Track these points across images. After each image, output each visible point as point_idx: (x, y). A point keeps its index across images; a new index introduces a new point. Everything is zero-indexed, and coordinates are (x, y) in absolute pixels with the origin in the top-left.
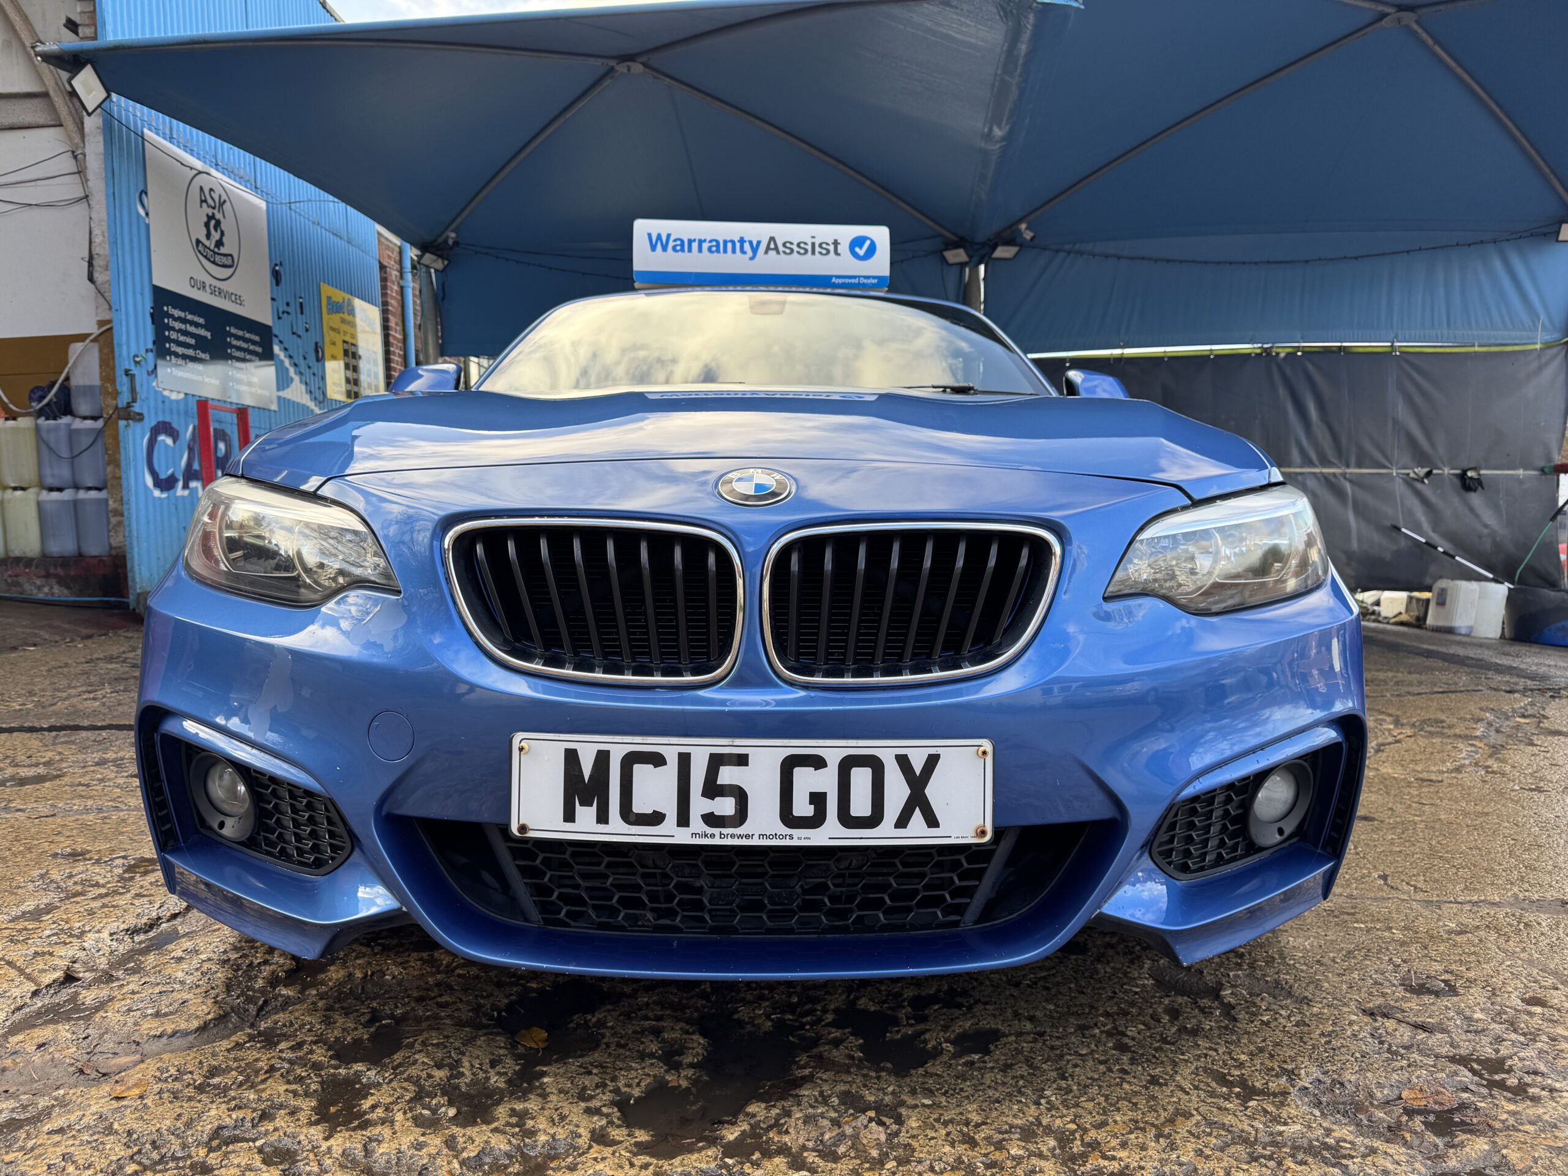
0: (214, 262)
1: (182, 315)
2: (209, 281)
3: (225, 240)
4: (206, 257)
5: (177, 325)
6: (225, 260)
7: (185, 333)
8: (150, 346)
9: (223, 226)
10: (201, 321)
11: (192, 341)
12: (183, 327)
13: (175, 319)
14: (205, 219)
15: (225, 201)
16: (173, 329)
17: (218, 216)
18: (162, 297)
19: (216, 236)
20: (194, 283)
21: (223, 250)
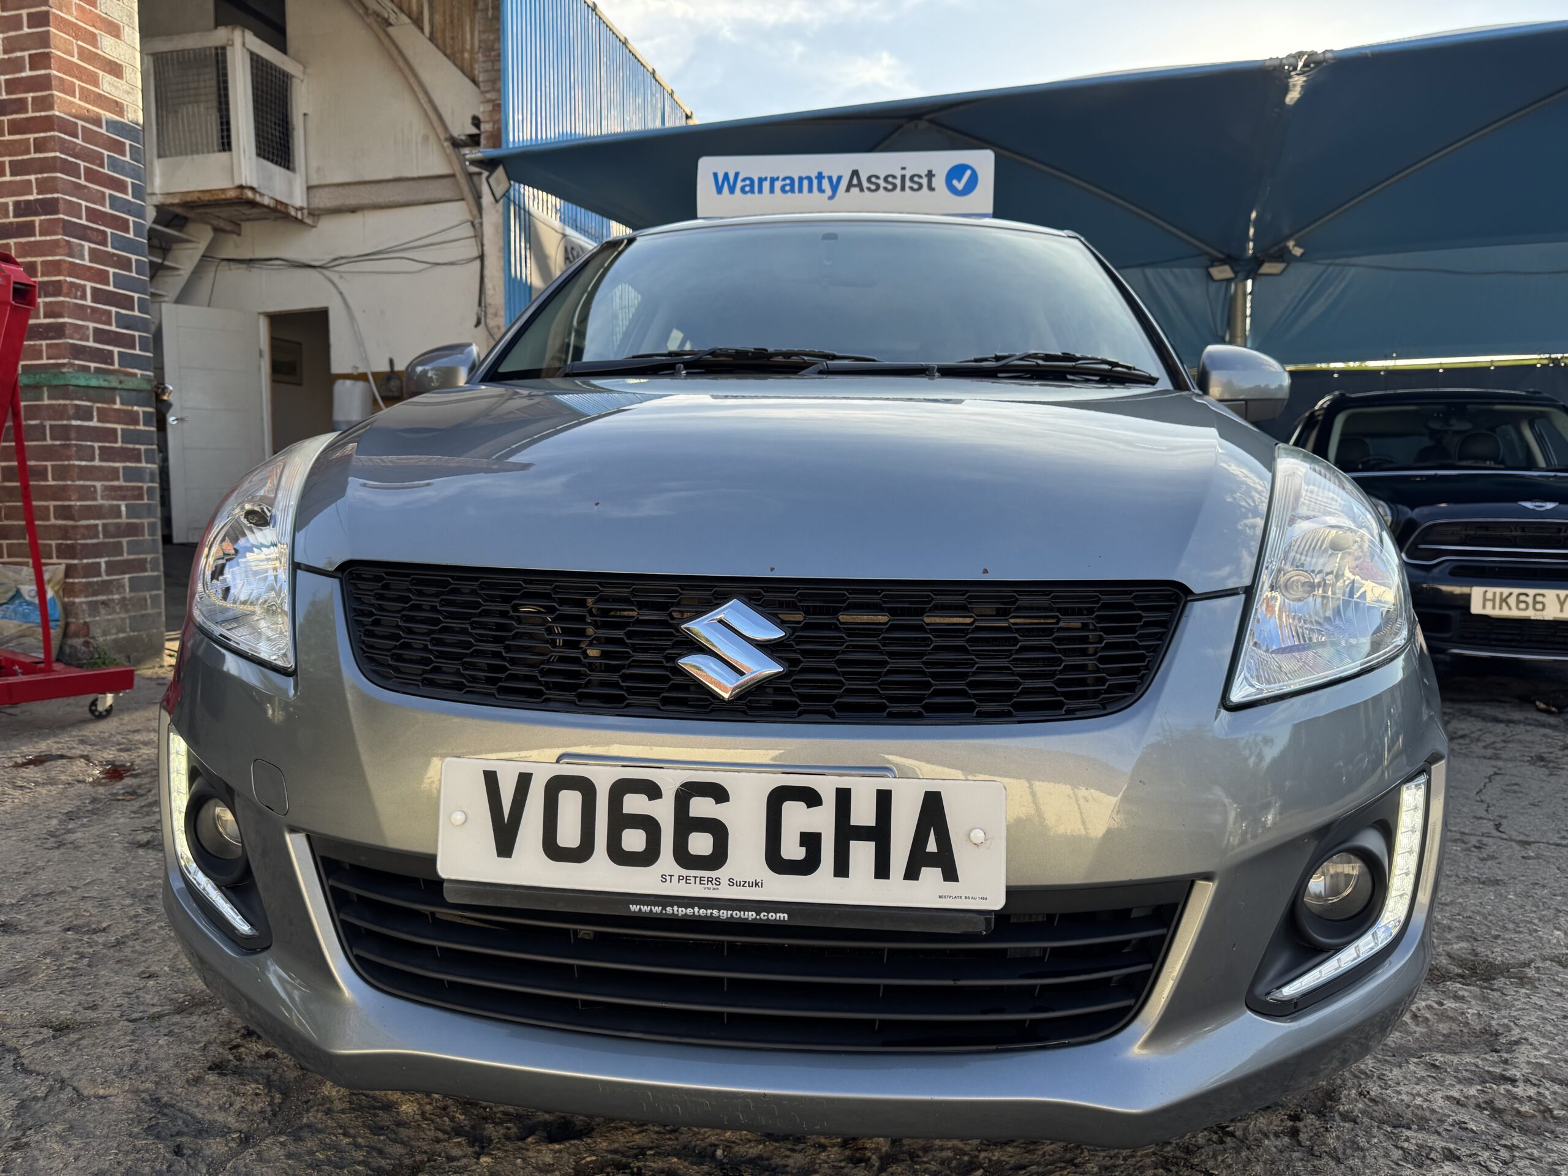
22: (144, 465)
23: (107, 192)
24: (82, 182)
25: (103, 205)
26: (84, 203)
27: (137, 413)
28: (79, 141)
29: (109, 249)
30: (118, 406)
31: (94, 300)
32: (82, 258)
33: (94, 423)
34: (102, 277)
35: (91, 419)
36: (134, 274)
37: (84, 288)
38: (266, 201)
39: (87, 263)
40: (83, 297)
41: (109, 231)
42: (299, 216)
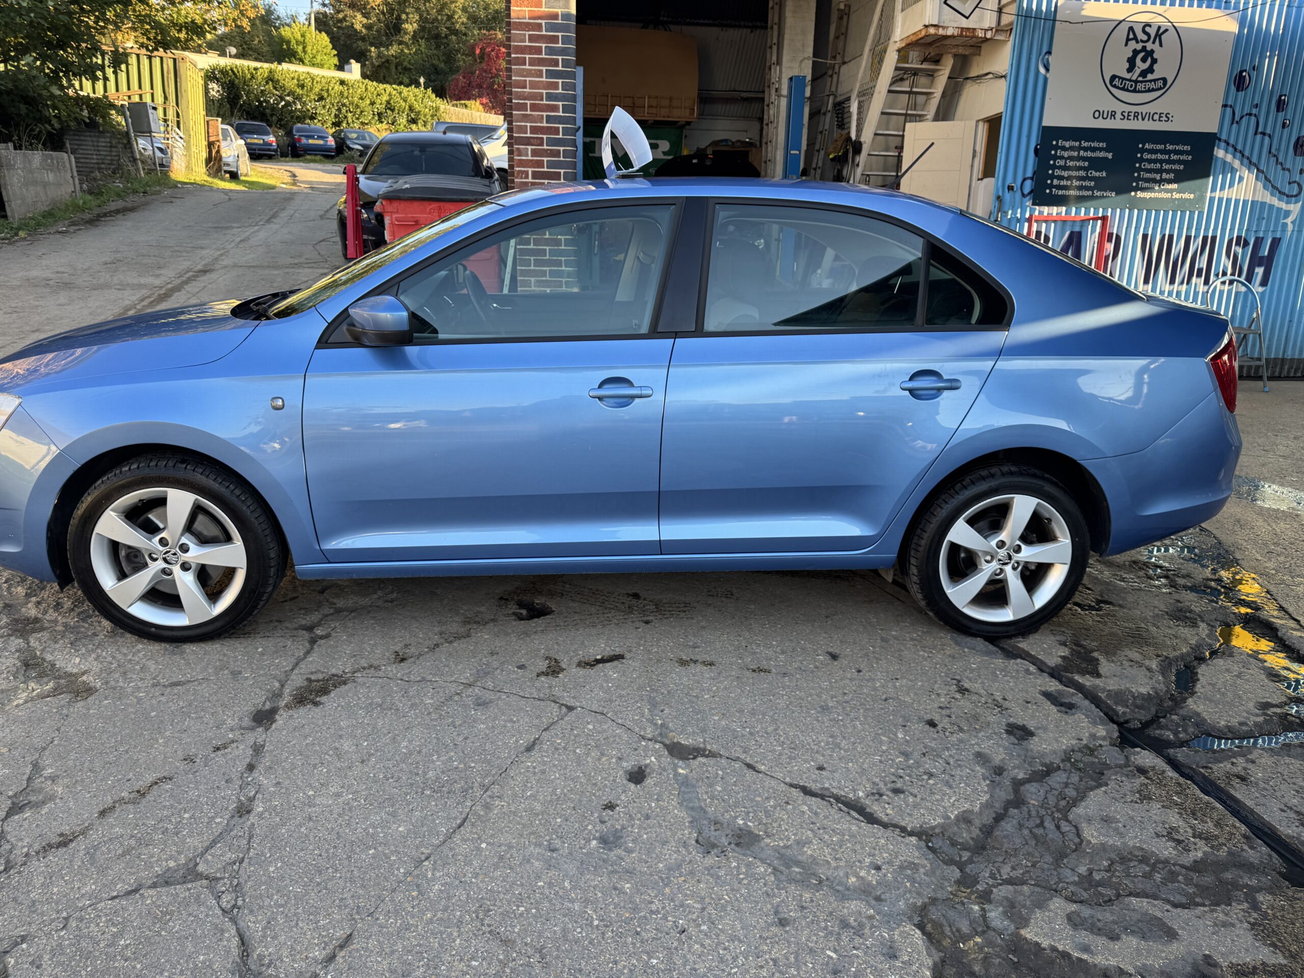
0: (1135, 91)
1: (1077, 144)
2: (1119, 108)
3: (1155, 67)
4: (1123, 89)
5: (1066, 154)
6: (1152, 85)
7: (1079, 158)
8: (1029, 174)
9: (1155, 56)
10: (1103, 145)
11: (1086, 164)
12: (1076, 154)
13: (1064, 149)
14: (1130, 54)
15: (1166, 30)
16: (1062, 158)
17: (1149, 46)
18: (1050, 135)
19: (1141, 66)
20: (1098, 114)
21: (1150, 77)
22: (564, 268)
23: (545, 114)
24: (529, 112)
25: (542, 122)
26: (529, 125)
27: (561, 239)
28: (527, 90)
29: (545, 147)
30: (547, 236)
31: (533, 178)
32: (527, 155)
33: (532, 246)
34: (540, 164)
35: (529, 244)
36: (562, 159)
37: (527, 173)
38: (950, 32)
39: (530, 158)
40: (527, 177)
41: (545, 137)
42: (989, 35)
